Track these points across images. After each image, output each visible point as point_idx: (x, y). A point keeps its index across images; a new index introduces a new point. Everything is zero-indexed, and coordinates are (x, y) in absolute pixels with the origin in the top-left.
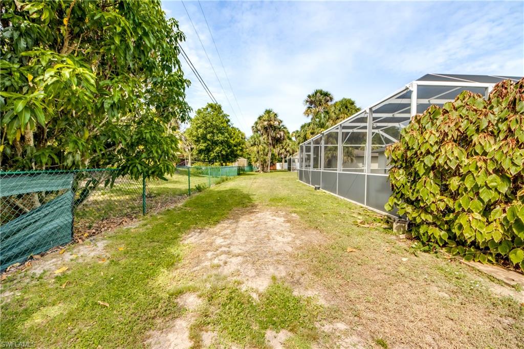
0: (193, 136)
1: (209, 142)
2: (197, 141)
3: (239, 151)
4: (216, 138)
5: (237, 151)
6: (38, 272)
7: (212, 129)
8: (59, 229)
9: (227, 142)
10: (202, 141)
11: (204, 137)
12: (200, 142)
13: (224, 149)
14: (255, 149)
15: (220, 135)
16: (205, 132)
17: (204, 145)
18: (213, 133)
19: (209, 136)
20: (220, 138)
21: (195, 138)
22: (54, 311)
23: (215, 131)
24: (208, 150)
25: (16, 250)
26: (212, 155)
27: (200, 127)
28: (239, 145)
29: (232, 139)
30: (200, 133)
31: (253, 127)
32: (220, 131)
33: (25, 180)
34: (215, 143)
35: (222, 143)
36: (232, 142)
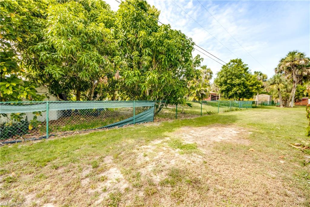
0: (218, 82)
1: (229, 85)
2: (221, 85)
3: (254, 90)
4: (234, 82)
5: (252, 89)
6: (145, 125)
7: (231, 77)
8: (151, 117)
9: (244, 84)
10: (223, 85)
11: (225, 82)
12: (222, 85)
13: (240, 89)
14: (275, 87)
15: (237, 79)
16: (226, 79)
17: (225, 87)
18: (232, 79)
19: (228, 82)
20: (237, 81)
21: (219, 84)
22: (144, 132)
23: (233, 77)
24: (228, 90)
25: (142, 120)
26: (230, 93)
27: (222, 77)
28: (256, 85)
29: (249, 81)
30: (222, 80)
31: (276, 68)
32: (239, 77)
33: (145, 103)
34: (233, 85)
35: (239, 85)
36: (248, 83)
